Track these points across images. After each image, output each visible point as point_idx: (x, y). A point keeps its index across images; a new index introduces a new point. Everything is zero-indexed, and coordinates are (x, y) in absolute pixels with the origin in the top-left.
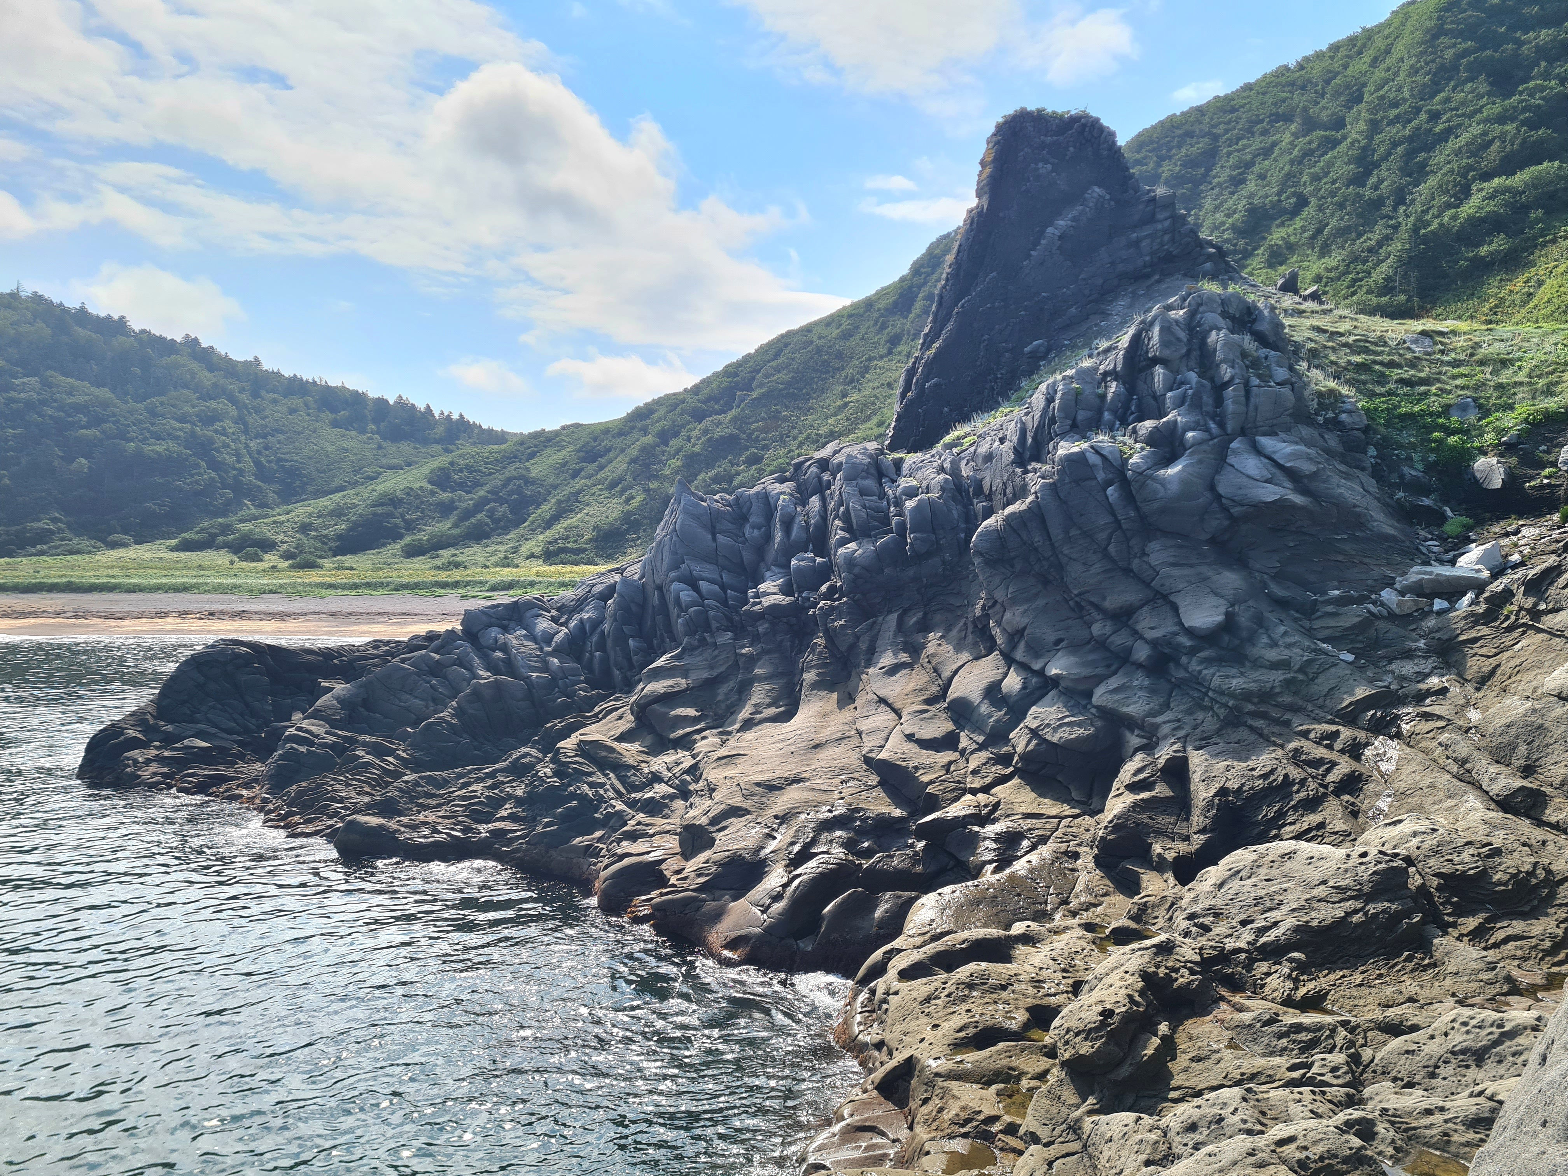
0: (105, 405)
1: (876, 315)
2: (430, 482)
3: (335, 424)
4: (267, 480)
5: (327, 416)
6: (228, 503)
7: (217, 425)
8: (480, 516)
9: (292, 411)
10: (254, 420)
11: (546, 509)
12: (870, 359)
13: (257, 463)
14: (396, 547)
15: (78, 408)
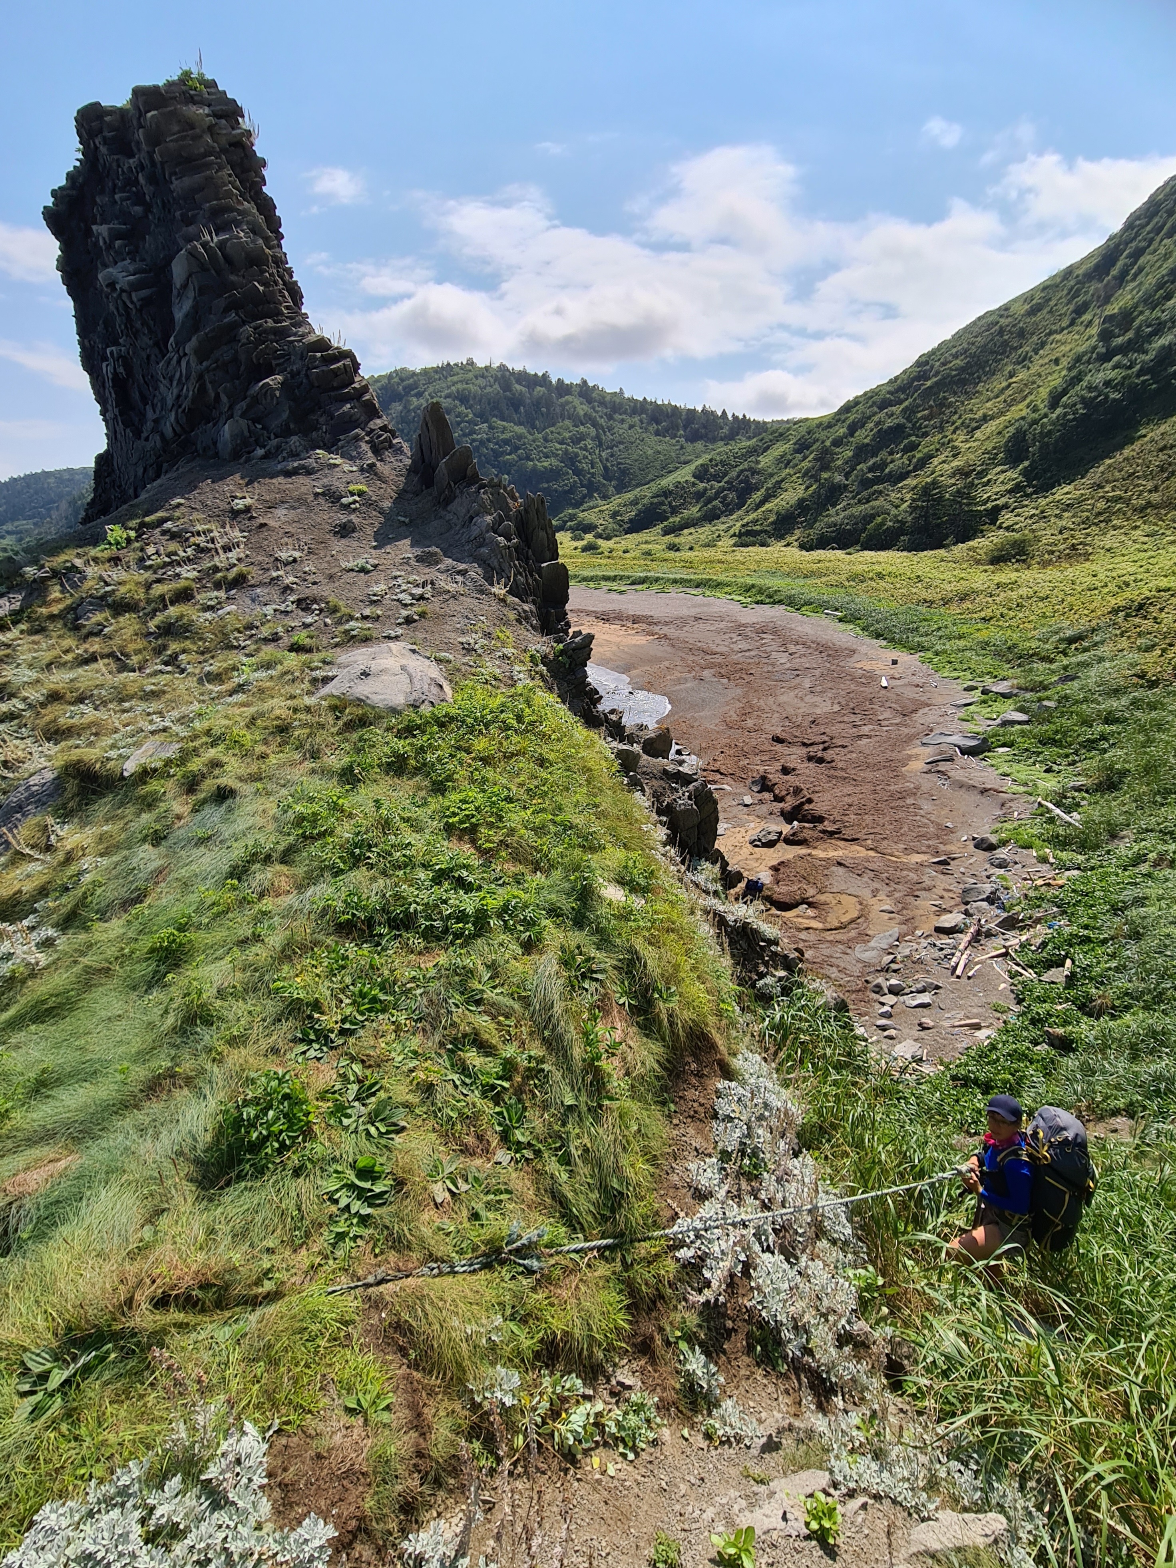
0: (520, 437)
1: (1072, 283)
2: (694, 476)
3: (657, 433)
4: (609, 480)
5: (654, 427)
6: (584, 497)
7: (582, 444)
8: (715, 503)
9: (631, 427)
10: (607, 437)
11: (757, 496)
12: (1050, 333)
13: (606, 468)
14: (658, 529)
15: (506, 442)
